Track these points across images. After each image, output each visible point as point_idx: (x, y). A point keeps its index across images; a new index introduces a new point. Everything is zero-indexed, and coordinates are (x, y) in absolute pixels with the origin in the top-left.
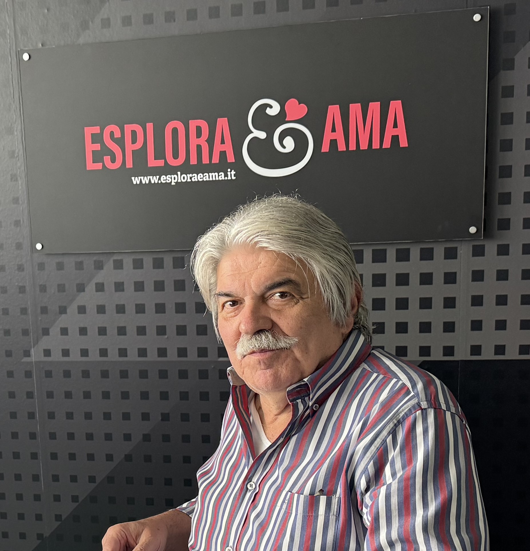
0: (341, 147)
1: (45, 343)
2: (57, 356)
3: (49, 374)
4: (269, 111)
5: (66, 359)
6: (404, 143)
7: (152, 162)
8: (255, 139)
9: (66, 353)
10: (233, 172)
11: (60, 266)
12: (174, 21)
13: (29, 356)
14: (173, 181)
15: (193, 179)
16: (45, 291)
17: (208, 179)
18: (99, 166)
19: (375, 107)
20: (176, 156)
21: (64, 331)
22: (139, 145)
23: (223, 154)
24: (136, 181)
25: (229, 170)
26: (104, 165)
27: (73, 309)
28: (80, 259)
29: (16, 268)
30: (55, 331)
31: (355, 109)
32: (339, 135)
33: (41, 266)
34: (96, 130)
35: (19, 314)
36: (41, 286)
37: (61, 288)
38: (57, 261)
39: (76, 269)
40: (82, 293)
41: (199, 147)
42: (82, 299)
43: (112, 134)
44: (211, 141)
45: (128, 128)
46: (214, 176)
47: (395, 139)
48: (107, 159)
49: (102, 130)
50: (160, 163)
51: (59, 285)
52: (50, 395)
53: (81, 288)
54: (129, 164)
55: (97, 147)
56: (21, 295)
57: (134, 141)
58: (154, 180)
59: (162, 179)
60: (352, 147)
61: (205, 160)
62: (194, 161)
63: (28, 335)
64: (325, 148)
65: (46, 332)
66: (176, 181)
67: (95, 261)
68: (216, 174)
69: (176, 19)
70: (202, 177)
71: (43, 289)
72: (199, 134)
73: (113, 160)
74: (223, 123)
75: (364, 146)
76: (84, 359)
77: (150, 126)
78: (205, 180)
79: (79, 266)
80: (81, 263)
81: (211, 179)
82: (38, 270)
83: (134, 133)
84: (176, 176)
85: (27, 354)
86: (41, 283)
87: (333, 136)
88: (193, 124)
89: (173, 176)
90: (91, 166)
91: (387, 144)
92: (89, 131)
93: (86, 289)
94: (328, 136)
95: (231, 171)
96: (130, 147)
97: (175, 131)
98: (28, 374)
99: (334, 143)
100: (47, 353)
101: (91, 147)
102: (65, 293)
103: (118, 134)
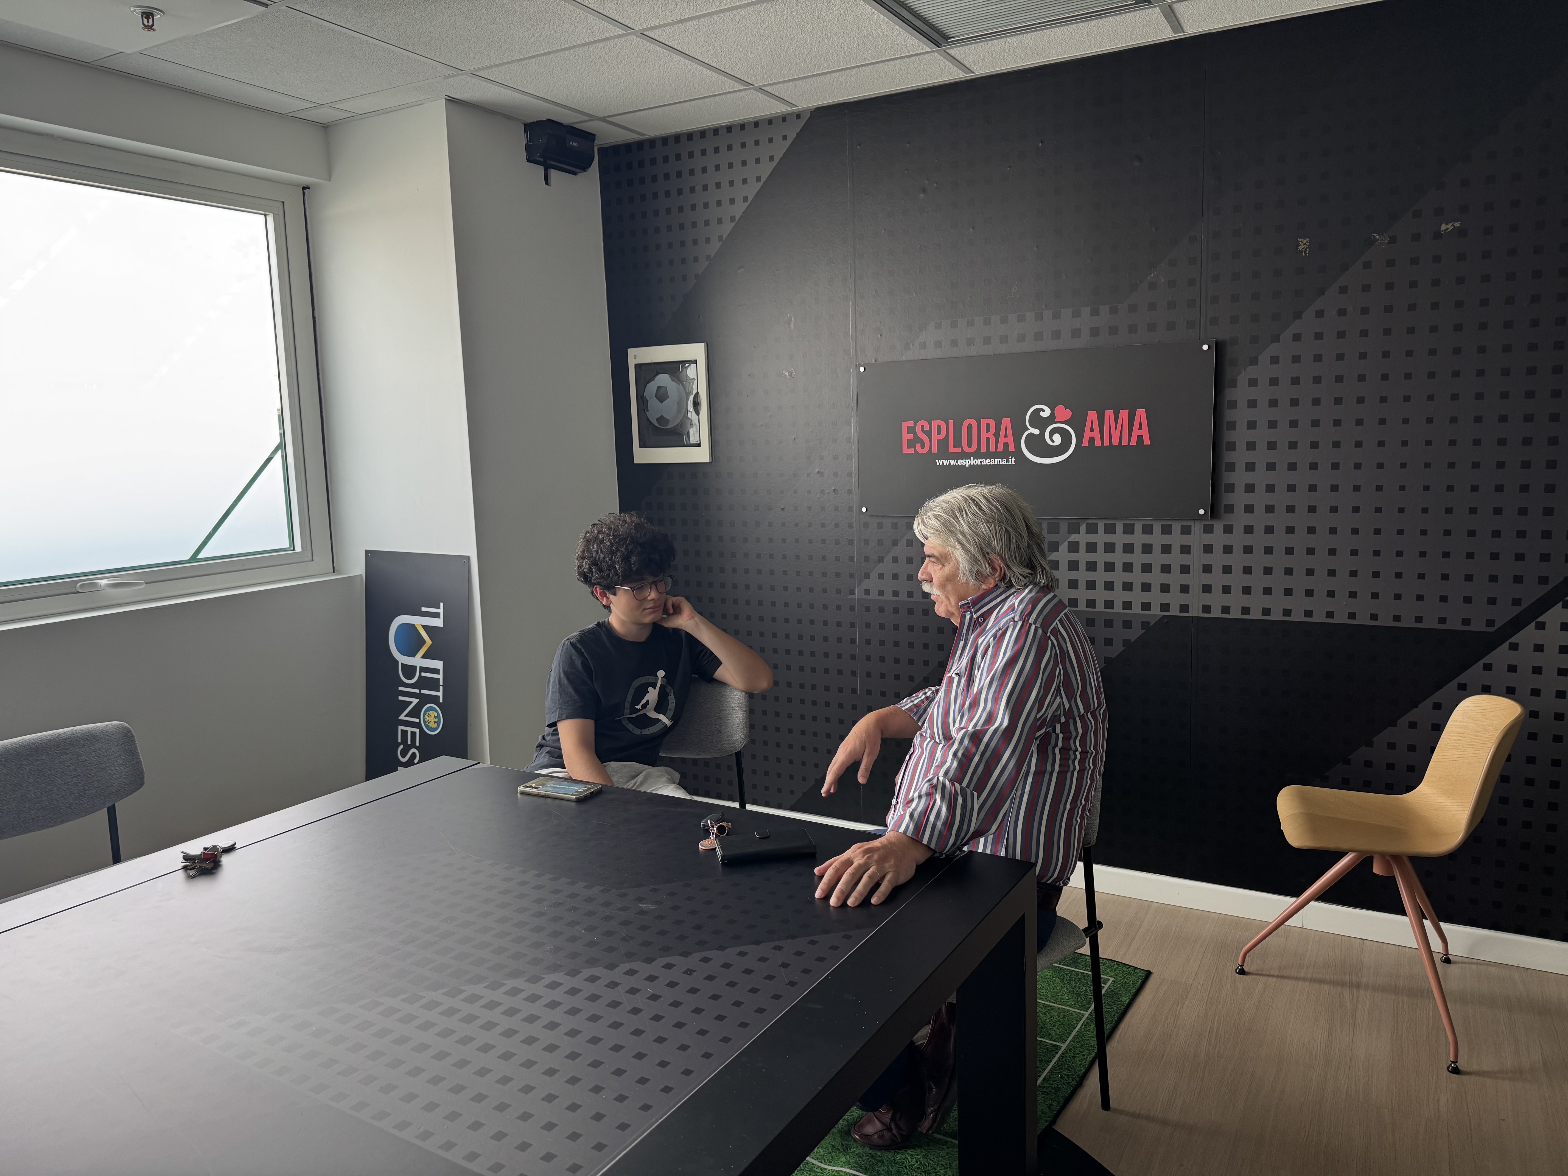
0: (1098, 443)
1: (866, 584)
2: (874, 595)
3: (868, 609)
4: (1042, 414)
5: (881, 598)
6: (1147, 441)
7: (952, 449)
8: (1031, 434)
9: (881, 593)
10: (1013, 459)
11: (880, 526)
12: (974, 345)
13: (854, 594)
14: (967, 464)
15: (982, 463)
16: (868, 544)
17: (994, 463)
18: (911, 451)
19: (1124, 414)
20: (970, 445)
21: (881, 576)
22: (942, 436)
23: (1006, 445)
24: (939, 463)
25: (1010, 457)
26: (915, 449)
27: (888, 559)
28: (895, 520)
29: (847, 525)
30: (874, 575)
31: (1109, 414)
32: (1096, 434)
33: (866, 525)
34: (911, 423)
35: (848, 561)
36: (865, 540)
37: (880, 542)
38: (878, 521)
39: (892, 528)
40: (896, 547)
41: (988, 439)
42: (895, 551)
43: (923, 426)
44: (997, 435)
45: (935, 423)
46: (998, 461)
47: (1140, 438)
48: (918, 445)
49: (915, 424)
50: (958, 450)
51: (878, 540)
52: (868, 625)
53: (895, 543)
54: (935, 450)
55: (911, 436)
56: (850, 546)
57: (939, 433)
58: (953, 462)
59: (959, 462)
60: (1106, 443)
61: (992, 449)
62: (983, 449)
63: (854, 578)
64: (1085, 443)
65: (867, 576)
66: (969, 464)
67: (907, 523)
68: (1001, 460)
69: (975, 344)
70: (989, 461)
71: (867, 542)
72: (988, 430)
73: (923, 447)
74: (1006, 421)
75: (1115, 443)
76: (895, 598)
77: (951, 422)
78: (991, 464)
79: (895, 526)
80: (896, 524)
81: (996, 463)
82: (864, 528)
83: (939, 427)
84: (969, 460)
85: (852, 592)
86: (865, 538)
87: (1092, 434)
88: (984, 421)
89: (967, 461)
90: (906, 450)
91: (1134, 442)
92: (905, 424)
93: (899, 544)
94: (1087, 434)
95: (1012, 458)
96: (935, 438)
97: (970, 427)
98: (852, 608)
99: (1092, 439)
100: (867, 592)
101: (906, 436)
102: (883, 547)
103: (927, 428)
